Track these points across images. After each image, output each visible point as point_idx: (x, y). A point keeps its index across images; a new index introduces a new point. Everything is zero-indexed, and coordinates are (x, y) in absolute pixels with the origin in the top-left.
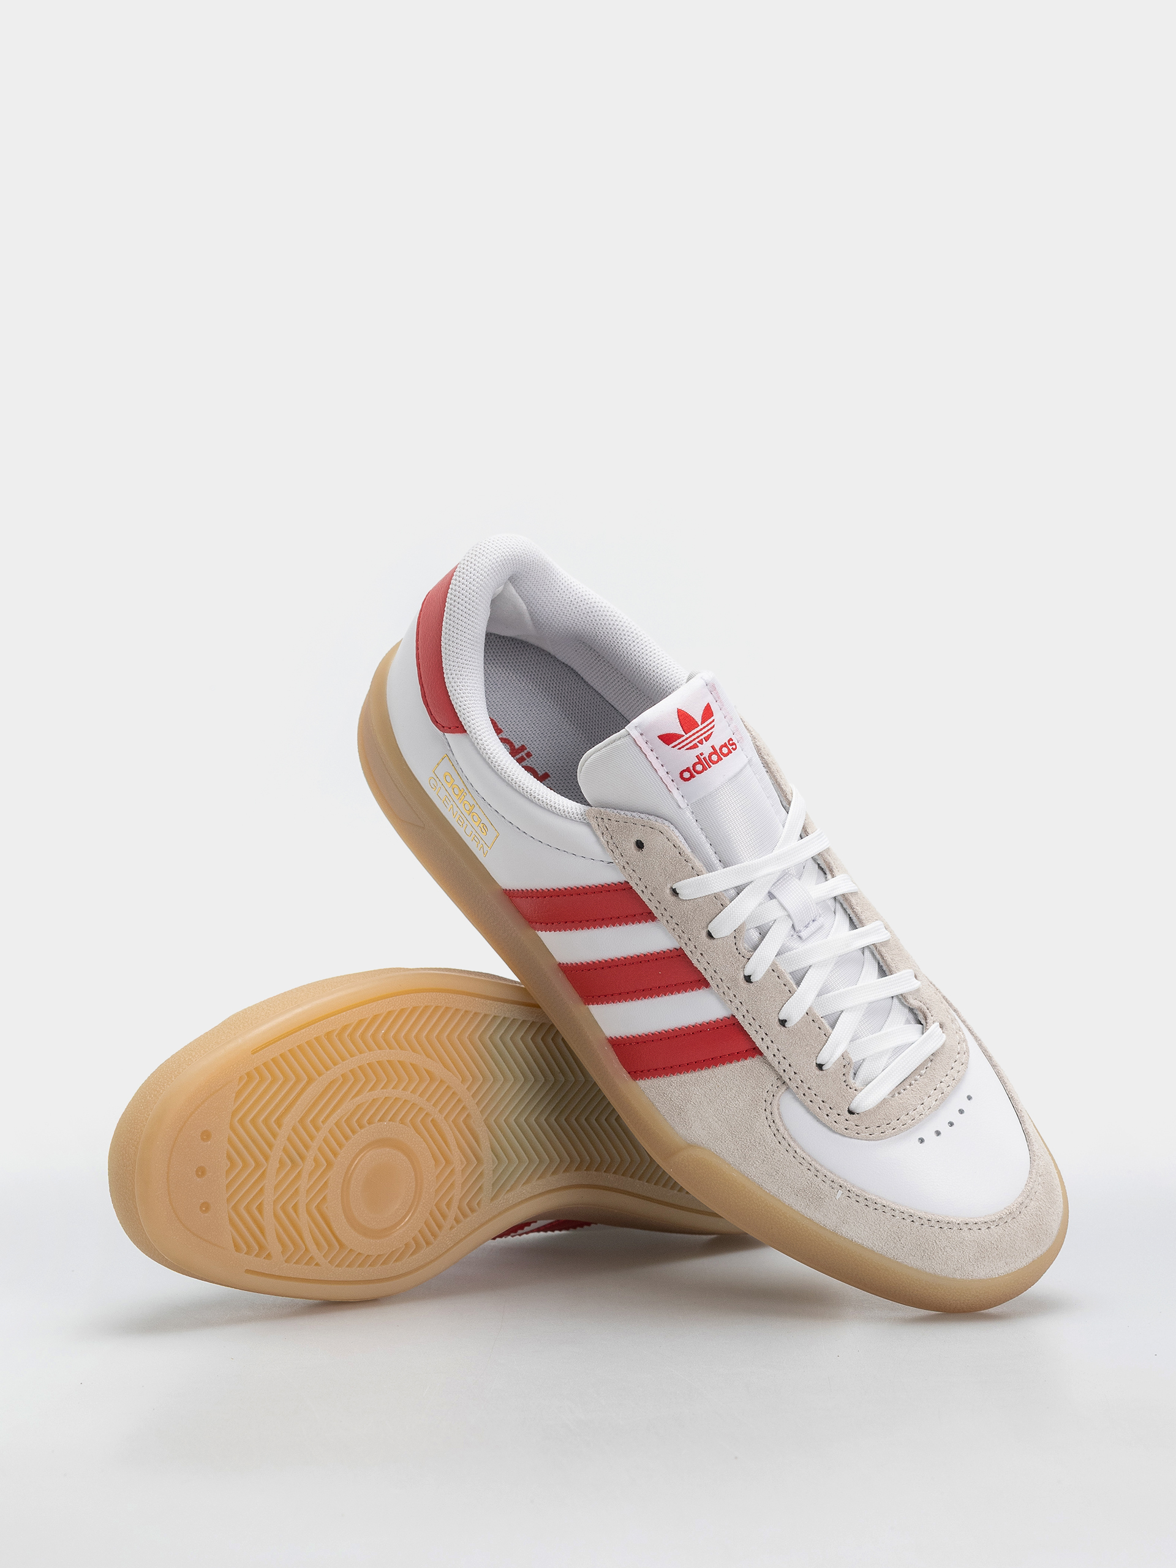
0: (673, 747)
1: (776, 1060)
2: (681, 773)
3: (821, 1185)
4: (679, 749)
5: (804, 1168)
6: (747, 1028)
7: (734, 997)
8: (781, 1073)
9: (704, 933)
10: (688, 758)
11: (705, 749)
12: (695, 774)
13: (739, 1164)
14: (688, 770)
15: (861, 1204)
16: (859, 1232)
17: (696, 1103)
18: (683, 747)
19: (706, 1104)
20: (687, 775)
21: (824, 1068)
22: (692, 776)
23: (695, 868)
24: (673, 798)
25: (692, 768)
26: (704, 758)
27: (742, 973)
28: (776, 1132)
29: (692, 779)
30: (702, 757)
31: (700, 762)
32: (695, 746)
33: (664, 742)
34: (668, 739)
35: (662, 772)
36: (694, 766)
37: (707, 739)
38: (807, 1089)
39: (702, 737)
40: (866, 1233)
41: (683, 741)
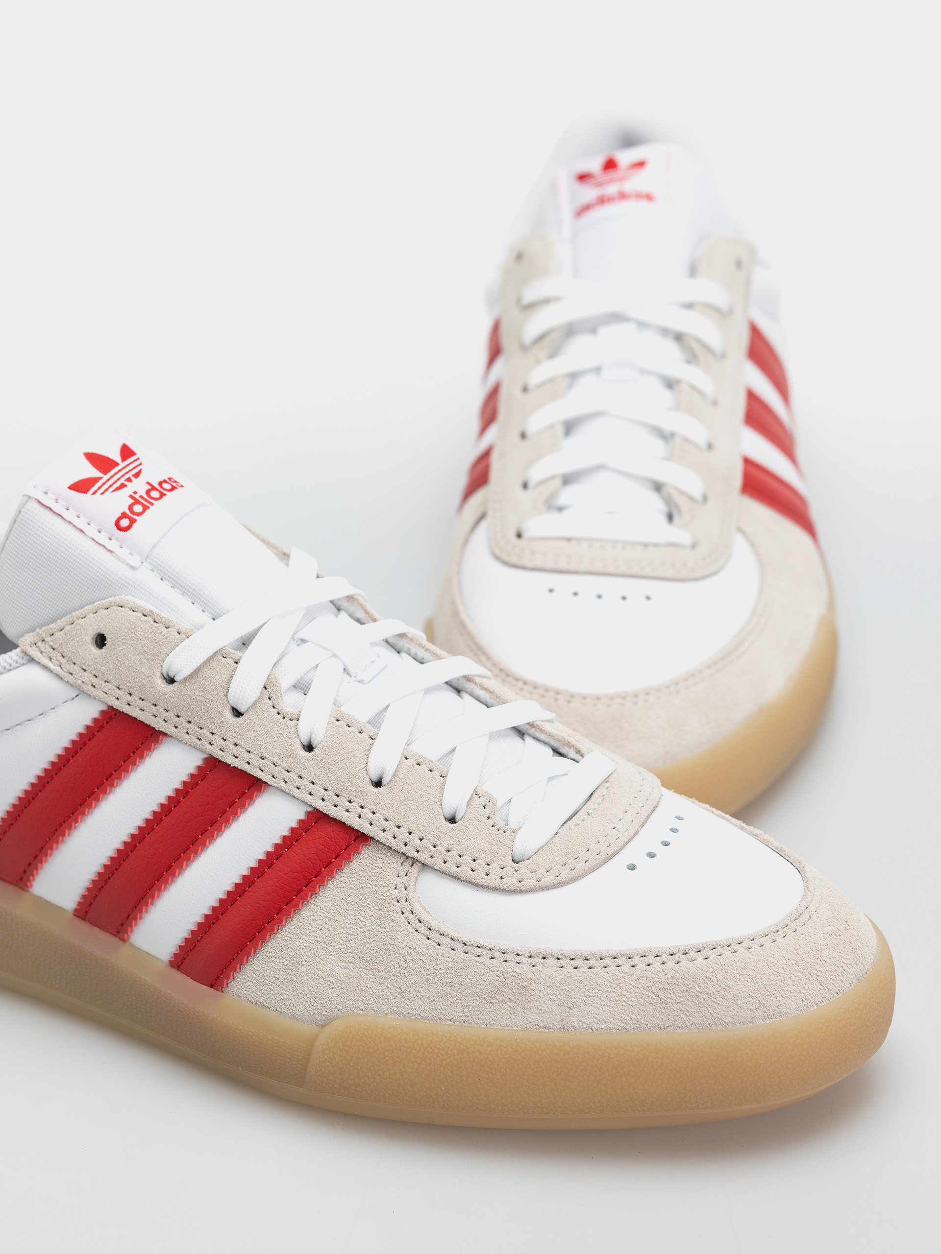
0: (94, 493)
1: (388, 835)
2: (117, 524)
3: (518, 970)
4: (102, 493)
5: (485, 959)
6: (333, 812)
7: (300, 779)
8: (403, 849)
9: (228, 714)
10: (119, 502)
11: (139, 487)
12: (135, 517)
13: (397, 1007)
14: (124, 515)
15: (582, 969)
16: (597, 1012)
17: (309, 959)
18: (106, 490)
19: (321, 952)
20: (125, 523)
21: (458, 818)
22: (133, 521)
23: (182, 631)
24: (119, 559)
25: (128, 512)
26: (141, 497)
27: (297, 740)
28: (428, 932)
29: (135, 525)
30: (137, 496)
31: (137, 502)
32: (123, 486)
33: (77, 491)
34: (82, 486)
35: (91, 531)
36: (131, 508)
37: (137, 475)
38: (445, 853)
39: (130, 475)
40: (606, 1008)
41: (104, 484)
